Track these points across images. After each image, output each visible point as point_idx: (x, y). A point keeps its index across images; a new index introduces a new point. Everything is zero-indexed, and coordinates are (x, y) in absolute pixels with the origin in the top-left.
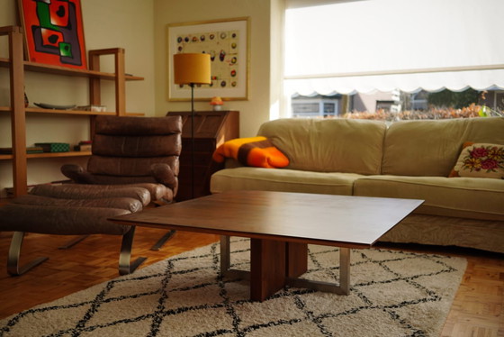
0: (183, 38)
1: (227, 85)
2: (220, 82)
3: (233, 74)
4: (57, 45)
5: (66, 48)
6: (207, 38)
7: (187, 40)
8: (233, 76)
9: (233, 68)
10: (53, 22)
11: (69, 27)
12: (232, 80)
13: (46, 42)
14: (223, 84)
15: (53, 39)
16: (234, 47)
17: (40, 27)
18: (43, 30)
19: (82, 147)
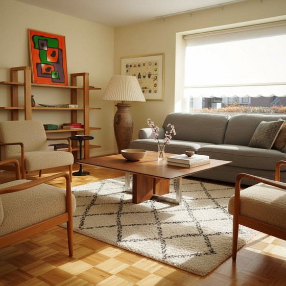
0: (129, 65)
1: (152, 91)
2: (148, 90)
3: (155, 86)
4: (50, 72)
5: (56, 74)
6: (142, 65)
7: (131, 66)
8: (155, 87)
9: (155, 82)
10: (49, 60)
11: (58, 62)
12: (155, 89)
13: (44, 71)
14: (150, 92)
15: (48, 69)
16: (156, 71)
17: (41, 64)
18: (43, 65)
19: (64, 127)
